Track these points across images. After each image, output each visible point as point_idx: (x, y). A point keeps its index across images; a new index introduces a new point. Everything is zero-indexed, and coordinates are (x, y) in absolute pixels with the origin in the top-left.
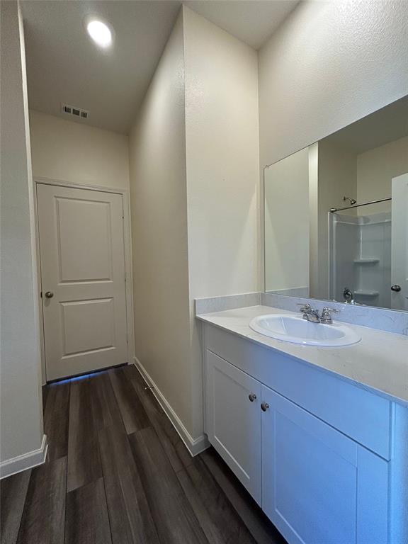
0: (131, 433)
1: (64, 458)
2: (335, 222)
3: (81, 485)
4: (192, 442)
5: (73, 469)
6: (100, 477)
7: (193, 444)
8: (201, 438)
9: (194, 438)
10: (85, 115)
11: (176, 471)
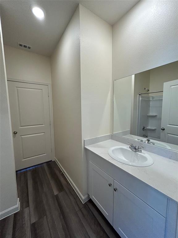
0: (56, 194)
1: (28, 208)
2: (141, 99)
3: (37, 220)
4: (83, 198)
5: (32, 213)
6: (44, 216)
7: (83, 199)
8: (86, 196)
9: (84, 196)
10: (29, 48)
11: (77, 211)
